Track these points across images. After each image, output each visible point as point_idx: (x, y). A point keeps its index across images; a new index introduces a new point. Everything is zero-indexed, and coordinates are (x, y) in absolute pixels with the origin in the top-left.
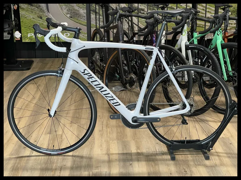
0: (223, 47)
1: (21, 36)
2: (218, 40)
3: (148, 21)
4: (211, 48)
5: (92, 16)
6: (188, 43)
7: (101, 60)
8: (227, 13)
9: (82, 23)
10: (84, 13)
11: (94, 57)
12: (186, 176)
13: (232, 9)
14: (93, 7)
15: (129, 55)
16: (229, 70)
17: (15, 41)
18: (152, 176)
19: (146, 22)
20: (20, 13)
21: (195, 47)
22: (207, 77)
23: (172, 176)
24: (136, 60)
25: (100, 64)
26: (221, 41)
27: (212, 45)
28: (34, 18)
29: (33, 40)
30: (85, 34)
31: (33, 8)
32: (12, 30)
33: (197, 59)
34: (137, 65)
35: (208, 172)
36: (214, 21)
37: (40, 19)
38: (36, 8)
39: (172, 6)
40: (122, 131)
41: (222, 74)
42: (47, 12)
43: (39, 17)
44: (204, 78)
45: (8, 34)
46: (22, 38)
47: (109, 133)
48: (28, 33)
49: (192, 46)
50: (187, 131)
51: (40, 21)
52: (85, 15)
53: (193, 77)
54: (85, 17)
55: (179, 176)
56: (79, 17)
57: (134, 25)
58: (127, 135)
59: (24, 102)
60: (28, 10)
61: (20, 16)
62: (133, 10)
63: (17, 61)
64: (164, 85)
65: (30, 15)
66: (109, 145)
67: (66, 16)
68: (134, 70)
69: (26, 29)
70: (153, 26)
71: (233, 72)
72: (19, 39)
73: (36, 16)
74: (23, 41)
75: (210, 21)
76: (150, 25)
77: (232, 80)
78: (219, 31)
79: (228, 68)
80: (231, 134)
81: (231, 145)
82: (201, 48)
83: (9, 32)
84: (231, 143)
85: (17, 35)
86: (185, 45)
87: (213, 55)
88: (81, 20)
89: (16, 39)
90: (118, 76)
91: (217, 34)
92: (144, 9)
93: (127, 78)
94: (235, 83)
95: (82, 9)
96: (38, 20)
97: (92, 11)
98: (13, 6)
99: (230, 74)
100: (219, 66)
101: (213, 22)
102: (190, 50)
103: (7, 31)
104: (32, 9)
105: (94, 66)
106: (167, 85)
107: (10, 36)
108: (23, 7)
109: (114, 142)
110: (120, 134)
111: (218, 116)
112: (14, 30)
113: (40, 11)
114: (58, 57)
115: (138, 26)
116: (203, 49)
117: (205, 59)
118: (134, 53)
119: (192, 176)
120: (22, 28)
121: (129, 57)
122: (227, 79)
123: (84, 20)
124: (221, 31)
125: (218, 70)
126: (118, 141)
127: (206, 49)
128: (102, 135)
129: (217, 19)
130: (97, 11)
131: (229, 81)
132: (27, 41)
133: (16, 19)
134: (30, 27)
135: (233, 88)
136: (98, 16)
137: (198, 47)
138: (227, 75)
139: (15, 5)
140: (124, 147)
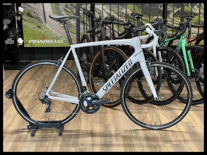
0: (187, 49)
1: (23, 42)
2: (183, 43)
3: (126, 27)
4: (177, 50)
5: (81, 26)
6: (158, 46)
7: (88, 60)
8: (190, 21)
9: (73, 32)
10: (75, 24)
11: (82, 57)
12: (156, 151)
13: (195, 21)
14: (82, 19)
15: (110, 57)
16: (192, 68)
17: (18, 46)
18: (127, 152)
19: (124, 28)
20: (23, 23)
21: (164, 48)
22: (174, 75)
23: (144, 151)
24: (116, 60)
25: (87, 63)
26: (186, 44)
27: (178, 47)
28: (34, 28)
29: (33, 45)
30: (75, 41)
31: (34, 20)
32: (16, 37)
33: (166, 59)
34: (117, 64)
35: (174, 149)
36: (180, 28)
37: (39, 29)
38: (36, 20)
39: (146, 19)
40: (104, 116)
41: (186, 72)
42: (44, 23)
43: (38, 27)
44: (172, 76)
45: (12, 40)
46: (24, 44)
47: (93, 118)
48: (29, 40)
49: (162, 48)
50: (157, 117)
51: (39, 30)
52: (75, 25)
53: (163, 73)
54: (75, 27)
55: (150, 151)
56: (70, 27)
57: (115, 32)
58: (107, 120)
59: (24, 94)
60: (29, 21)
61: (23, 26)
62: (114, 19)
63: (19, 62)
64: (139, 80)
65: (31, 25)
66: (93, 127)
67: (60, 26)
68: (115, 68)
69: (27, 36)
70: (130, 31)
71: (196, 69)
72: (22, 44)
73: (36, 26)
74: (25, 46)
75: (177, 28)
76: (127, 30)
77: (195, 76)
78: (183, 36)
79: (191, 66)
80: (193, 119)
81: (194, 128)
82: (169, 50)
83: (13, 38)
84: (193, 127)
85: (20, 41)
86: (156, 47)
87: (179, 55)
88: (72, 29)
89: (19, 45)
90: (101, 73)
91: (182, 38)
92: (123, 21)
93: (108, 73)
94: (197, 78)
95: (73, 21)
96: (38, 29)
97: (82, 22)
98: (17, 17)
99: (193, 71)
100: (183, 64)
101: (178, 29)
102: (160, 51)
103: (11, 37)
104: (32, 20)
105: (82, 65)
106: (142, 80)
107: (14, 41)
108: (26, 19)
109: (97, 125)
110: (102, 119)
111: (183, 106)
112: (17, 37)
113: (39, 22)
114: (53, 59)
115: (118, 33)
116: (170, 50)
117: (172, 59)
118: (114, 53)
119: (161, 151)
120: (24, 36)
121: (111, 58)
122: (190, 75)
123: (75, 29)
124: (185, 36)
125: (183, 68)
126: (100, 124)
127: (173, 50)
128: (87, 119)
129: (182, 26)
130: (85, 22)
131: (192, 76)
132: (28, 46)
133: (20, 28)
134: (31, 35)
135: (195, 83)
136: (85, 26)
137: (167, 49)
138: (190, 72)
139: (18, 17)
140: (105, 128)
